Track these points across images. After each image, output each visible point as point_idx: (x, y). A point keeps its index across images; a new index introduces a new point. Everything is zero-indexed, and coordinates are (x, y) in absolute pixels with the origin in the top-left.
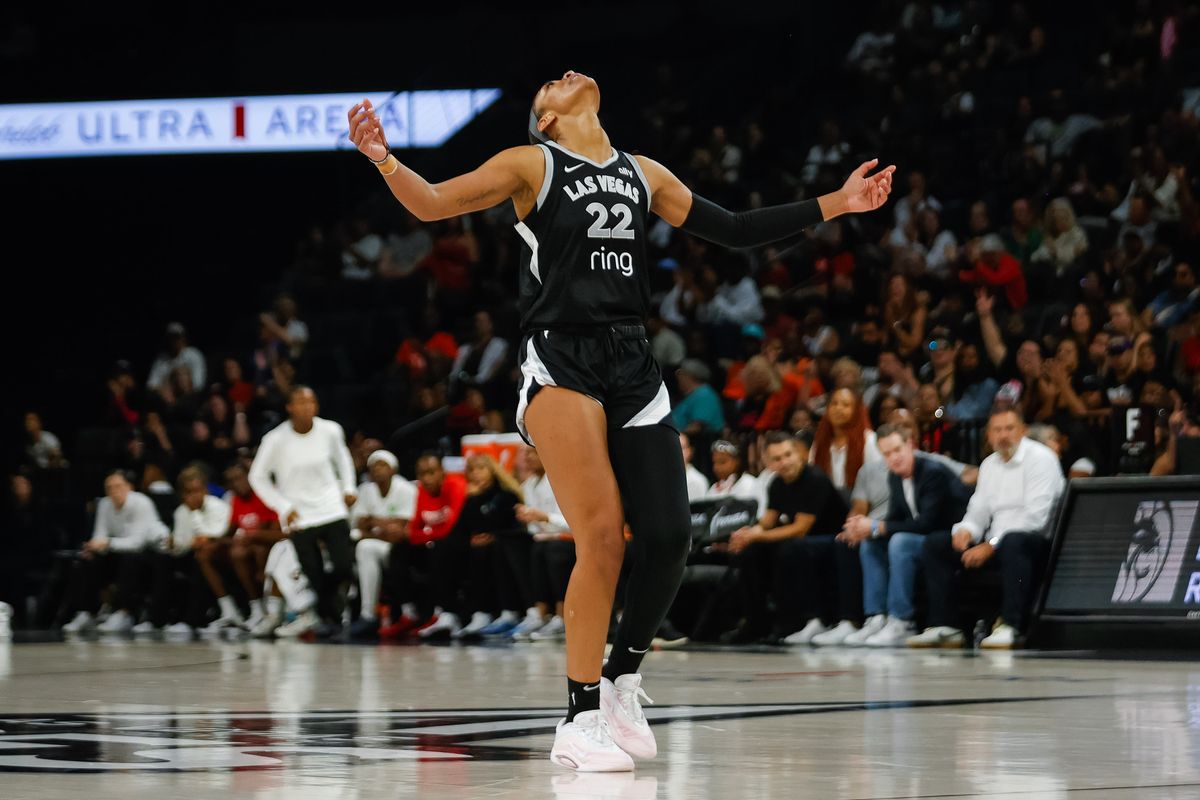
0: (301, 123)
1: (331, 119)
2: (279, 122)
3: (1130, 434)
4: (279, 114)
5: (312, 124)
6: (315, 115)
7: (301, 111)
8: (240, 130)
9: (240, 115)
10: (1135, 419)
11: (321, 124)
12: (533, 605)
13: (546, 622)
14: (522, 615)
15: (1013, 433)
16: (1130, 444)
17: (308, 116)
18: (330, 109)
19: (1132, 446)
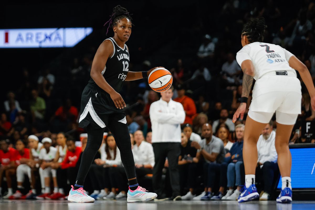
0: (27, 39)
1: (37, 37)
2: (20, 38)
3: (307, 131)
4: (20, 35)
5: (31, 39)
6: (32, 36)
7: (27, 34)
8: (7, 40)
9: (7, 35)
10: (309, 126)
11: (34, 39)
12: (103, 189)
13: (108, 194)
14: (100, 192)
15: (268, 130)
16: (307, 134)
17: (30, 36)
18: (37, 34)
19: (308, 135)
